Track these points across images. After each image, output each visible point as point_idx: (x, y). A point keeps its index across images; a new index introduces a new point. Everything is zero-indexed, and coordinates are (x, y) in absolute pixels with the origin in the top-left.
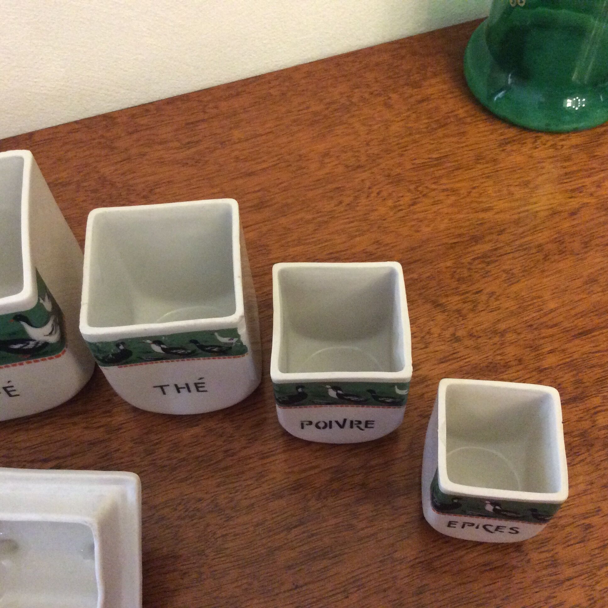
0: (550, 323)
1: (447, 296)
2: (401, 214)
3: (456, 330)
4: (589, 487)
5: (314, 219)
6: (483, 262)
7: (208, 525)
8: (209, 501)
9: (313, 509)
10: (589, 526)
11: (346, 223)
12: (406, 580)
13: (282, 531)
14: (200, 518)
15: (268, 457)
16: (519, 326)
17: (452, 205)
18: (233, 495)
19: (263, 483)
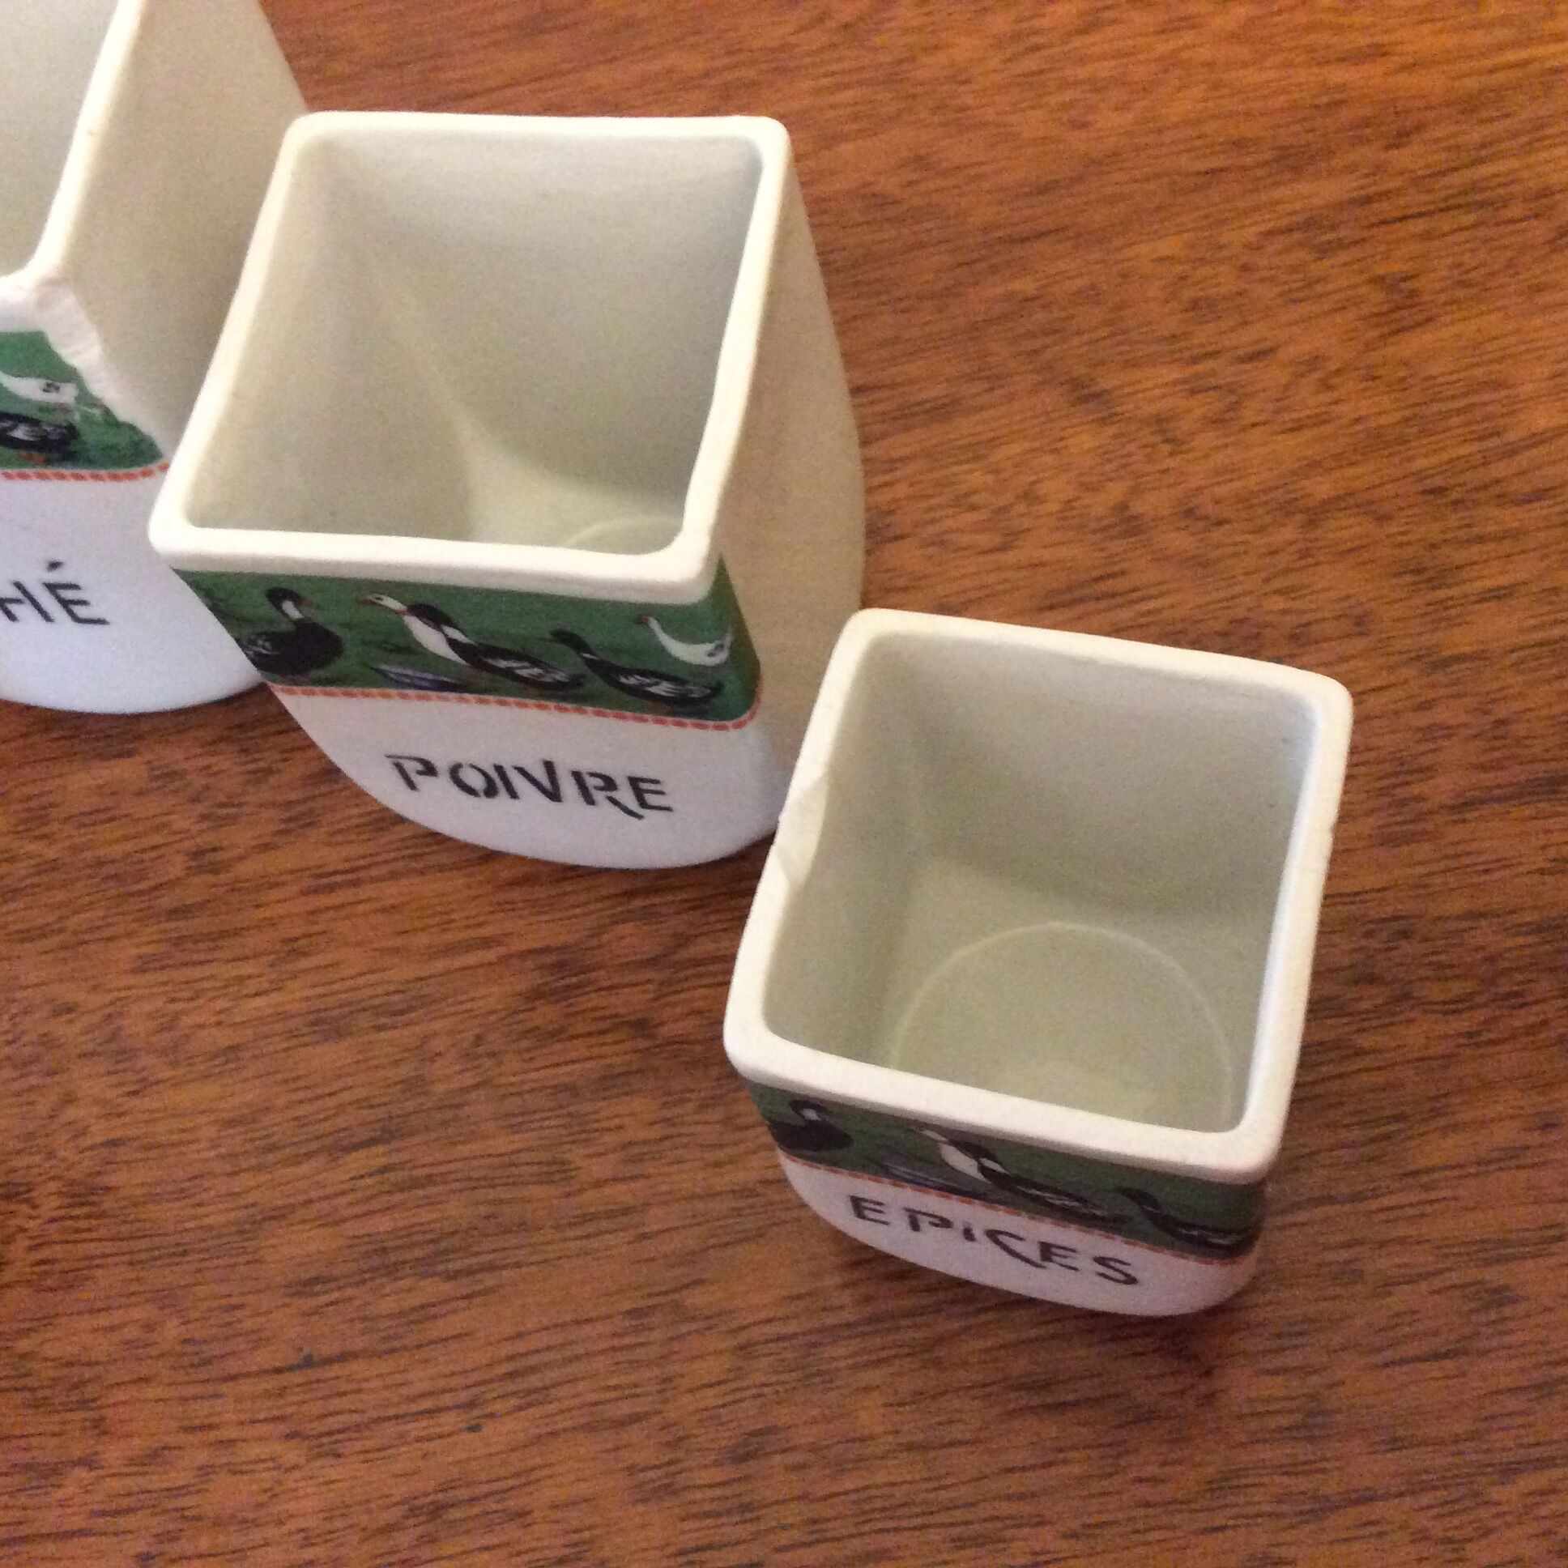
0: (1521, 487)
1: (1131, 364)
2: (1031, 63)
3: (1136, 491)
4: (1536, 1138)
5: (707, 74)
6: (1301, 245)
7: (69, 1100)
8: (95, 1018)
9: (440, 1088)
10: (1500, 1297)
11: (817, 91)
12: (710, 1398)
13: (308, 1155)
14: (51, 1073)
15: (331, 888)
16: (1390, 490)
17: (1233, 37)
18: (179, 1006)
19: (294, 976)
